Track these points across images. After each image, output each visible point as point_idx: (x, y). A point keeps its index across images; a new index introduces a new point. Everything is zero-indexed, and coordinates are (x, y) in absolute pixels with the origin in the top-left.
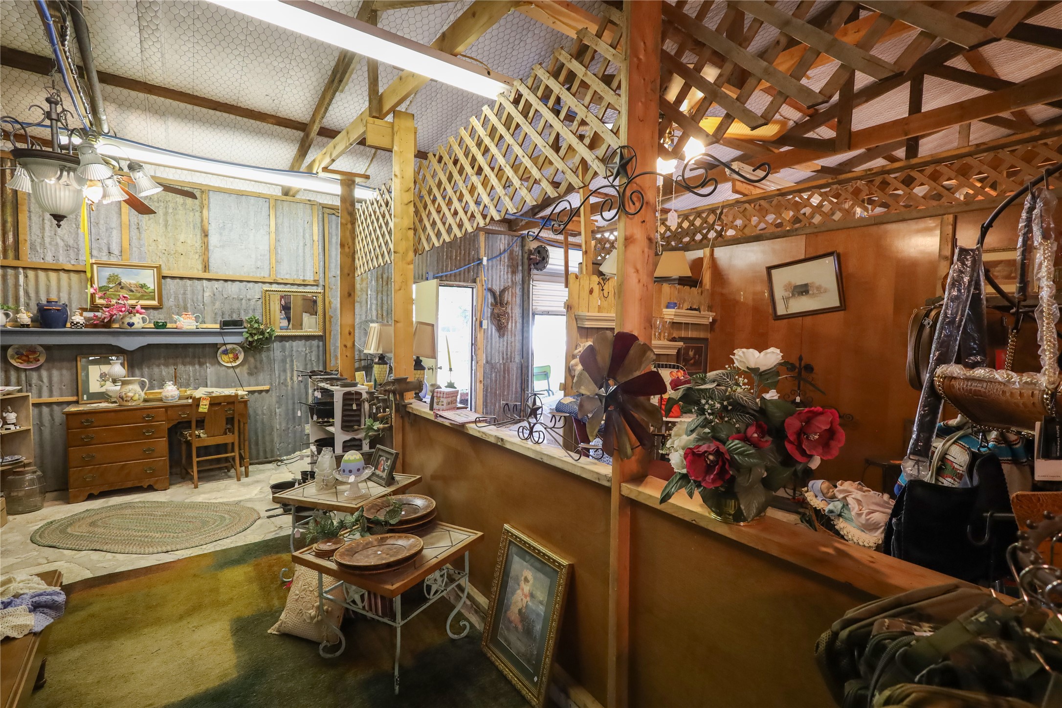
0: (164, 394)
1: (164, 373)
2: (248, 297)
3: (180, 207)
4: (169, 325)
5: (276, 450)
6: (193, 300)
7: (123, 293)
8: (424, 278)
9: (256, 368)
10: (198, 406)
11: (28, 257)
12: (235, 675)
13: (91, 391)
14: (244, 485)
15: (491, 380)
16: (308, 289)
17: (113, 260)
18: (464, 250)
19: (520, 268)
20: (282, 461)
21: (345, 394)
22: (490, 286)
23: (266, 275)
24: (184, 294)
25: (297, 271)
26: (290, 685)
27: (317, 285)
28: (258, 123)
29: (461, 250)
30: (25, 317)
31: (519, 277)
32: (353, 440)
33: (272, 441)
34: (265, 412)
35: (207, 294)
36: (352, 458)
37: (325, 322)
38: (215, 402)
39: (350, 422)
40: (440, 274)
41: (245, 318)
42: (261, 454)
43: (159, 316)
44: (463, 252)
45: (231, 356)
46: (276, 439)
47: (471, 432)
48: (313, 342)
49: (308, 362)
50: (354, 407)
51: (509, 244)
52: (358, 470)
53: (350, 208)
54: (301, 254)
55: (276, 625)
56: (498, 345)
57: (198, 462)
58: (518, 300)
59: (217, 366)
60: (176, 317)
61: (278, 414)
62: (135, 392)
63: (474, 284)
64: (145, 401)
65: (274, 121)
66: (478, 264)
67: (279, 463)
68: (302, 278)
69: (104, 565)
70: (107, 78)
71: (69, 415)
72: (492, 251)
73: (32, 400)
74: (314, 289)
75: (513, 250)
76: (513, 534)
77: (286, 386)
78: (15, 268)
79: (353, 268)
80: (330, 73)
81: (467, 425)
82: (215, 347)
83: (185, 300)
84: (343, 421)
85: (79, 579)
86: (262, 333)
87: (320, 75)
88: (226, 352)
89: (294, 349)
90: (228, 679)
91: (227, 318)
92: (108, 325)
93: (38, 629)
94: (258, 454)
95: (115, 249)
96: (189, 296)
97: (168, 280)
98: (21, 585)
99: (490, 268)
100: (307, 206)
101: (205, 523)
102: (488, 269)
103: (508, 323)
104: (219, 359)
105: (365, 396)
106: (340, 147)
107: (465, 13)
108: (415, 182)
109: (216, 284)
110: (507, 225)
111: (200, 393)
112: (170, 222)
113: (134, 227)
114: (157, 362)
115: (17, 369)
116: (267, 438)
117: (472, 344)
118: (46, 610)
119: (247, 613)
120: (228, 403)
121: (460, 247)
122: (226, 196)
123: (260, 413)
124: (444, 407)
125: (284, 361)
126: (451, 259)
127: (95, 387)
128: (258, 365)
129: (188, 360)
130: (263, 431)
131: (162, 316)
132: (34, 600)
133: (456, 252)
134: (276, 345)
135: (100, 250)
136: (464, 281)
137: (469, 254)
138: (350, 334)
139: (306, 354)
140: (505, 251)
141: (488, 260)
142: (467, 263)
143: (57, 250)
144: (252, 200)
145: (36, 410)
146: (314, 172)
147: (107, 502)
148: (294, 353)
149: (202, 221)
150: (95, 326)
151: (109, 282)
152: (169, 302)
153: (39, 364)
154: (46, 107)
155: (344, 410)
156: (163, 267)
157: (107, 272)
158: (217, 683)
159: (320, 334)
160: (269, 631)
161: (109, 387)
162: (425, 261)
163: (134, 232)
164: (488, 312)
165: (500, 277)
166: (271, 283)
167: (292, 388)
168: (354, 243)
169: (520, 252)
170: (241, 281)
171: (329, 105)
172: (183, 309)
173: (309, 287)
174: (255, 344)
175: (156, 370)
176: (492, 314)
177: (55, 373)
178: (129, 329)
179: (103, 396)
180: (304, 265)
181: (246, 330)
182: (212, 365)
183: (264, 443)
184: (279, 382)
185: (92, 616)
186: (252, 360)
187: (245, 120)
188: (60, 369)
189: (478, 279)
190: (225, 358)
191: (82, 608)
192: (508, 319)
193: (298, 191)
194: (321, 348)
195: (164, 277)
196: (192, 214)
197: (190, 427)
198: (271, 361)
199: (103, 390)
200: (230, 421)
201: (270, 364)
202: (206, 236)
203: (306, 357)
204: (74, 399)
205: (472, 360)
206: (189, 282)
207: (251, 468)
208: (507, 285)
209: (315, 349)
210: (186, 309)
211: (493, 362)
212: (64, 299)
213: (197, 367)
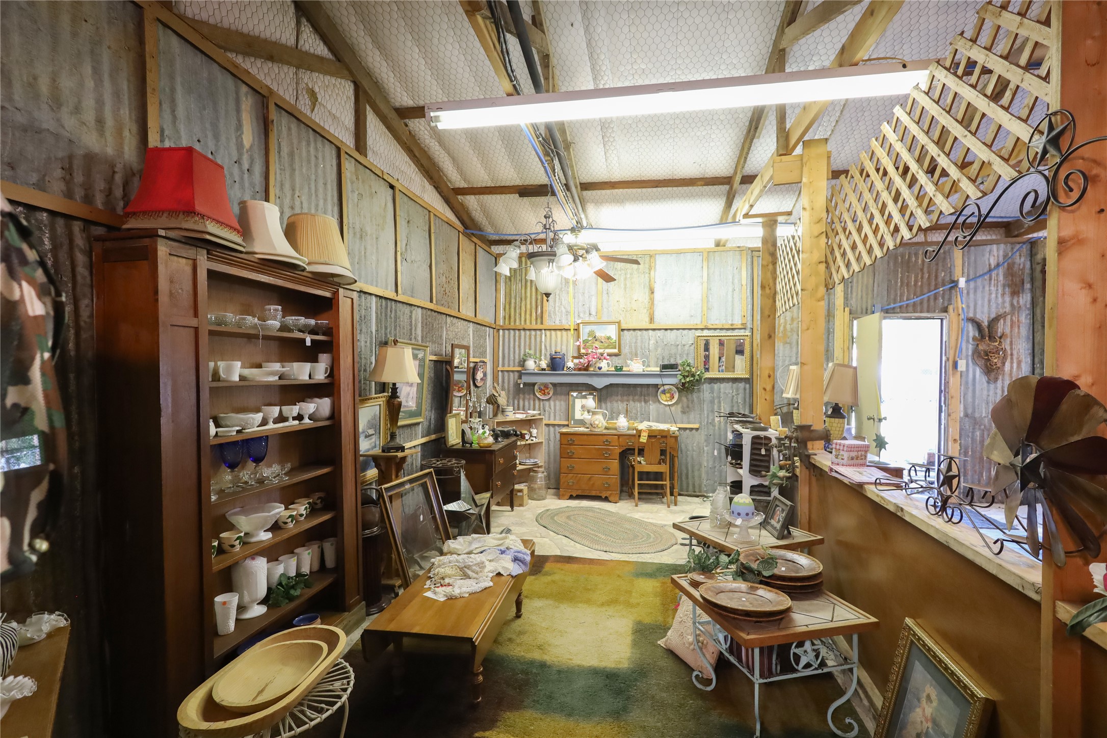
0: (618, 424)
1: (620, 408)
2: (683, 343)
3: (635, 272)
4: (624, 369)
5: (703, 486)
6: (642, 348)
7: (597, 344)
8: (869, 311)
9: (688, 407)
10: (640, 436)
11: (548, 323)
12: (626, 665)
13: (576, 418)
14: (671, 512)
15: (973, 440)
16: (736, 333)
17: (592, 319)
18: (929, 272)
19: (1028, 286)
20: (707, 497)
21: (754, 438)
22: (971, 315)
23: (699, 323)
24: (636, 343)
25: (726, 316)
26: (664, 695)
27: (745, 329)
28: (690, 188)
29: (923, 274)
30: (544, 364)
31: (1025, 299)
32: (761, 485)
33: (700, 477)
34: (695, 448)
35: (652, 342)
36: (741, 501)
37: (752, 365)
38: (652, 435)
39: (759, 465)
40: (892, 306)
41: (679, 362)
42: (691, 488)
43: (617, 361)
44: (926, 276)
45: (668, 395)
46: (704, 476)
47: (869, 495)
48: (740, 385)
49: (734, 403)
50: (763, 452)
51: (1005, 256)
52: (747, 514)
53: (772, 249)
54: (730, 299)
55: (664, 639)
56: (985, 393)
57: (639, 484)
58: (1024, 331)
59: (657, 403)
60: (629, 362)
61: (706, 452)
62: (600, 421)
63: (945, 314)
64: (606, 428)
65: (703, 183)
66: (952, 288)
67: (705, 499)
68: (730, 322)
69: (567, 548)
70: (586, 186)
71: (562, 434)
72: (976, 268)
73: (545, 422)
74: (742, 333)
75: (1014, 263)
76: (915, 634)
77: (714, 426)
78: (540, 330)
79: (774, 309)
80: (747, 124)
81: (866, 486)
82: (656, 386)
83: (636, 348)
84: (751, 465)
85: (553, 554)
86: (693, 376)
87: (738, 129)
88: (664, 392)
89: (722, 391)
90: (621, 666)
91: (666, 363)
92: (586, 369)
93: (514, 574)
94: (688, 486)
95: (593, 313)
96: (639, 344)
97: (625, 332)
98: (511, 542)
99: (972, 292)
100: (737, 252)
101: (636, 537)
102: (968, 293)
103: (1004, 364)
104: (659, 397)
105: (774, 441)
106: (756, 192)
107: (864, 14)
108: (828, 211)
109: (659, 333)
110: (1002, 231)
111: (643, 426)
112: (628, 285)
113: (605, 292)
114: (616, 398)
115: (539, 399)
116: (696, 473)
117: (941, 391)
118: (520, 563)
119: (647, 620)
120: (662, 437)
121: (922, 270)
122: (669, 256)
123: (691, 449)
124: (845, 462)
125: (712, 402)
126: (908, 285)
127: (578, 415)
128: (690, 405)
129: (637, 397)
130: (693, 466)
131: (620, 361)
132: (516, 554)
133: (916, 277)
134: (706, 387)
135: (585, 313)
136: (928, 312)
137: (936, 277)
138: (769, 376)
139: (733, 396)
140: (998, 265)
141: (967, 281)
142: (932, 288)
143: (562, 316)
144: (689, 256)
145: (547, 429)
146: (737, 220)
147: (580, 503)
148: (722, 395)
149: (650, 281)
150: (580, 369)
151: (589, 337)
152: (626, 350)
153: (550, 396)
154: (544, 221)
155: (752, 454)
156: (622, 321)
157: (588, 329)
158: (613, 666)
159: (747, 376)
160: (659, 642)
161: (587, 416)
162: (870, 292)
163: (605, 296)
164: (967, 349)
165: (989, 301)
166: (702, 329)
167: (719, 429)
168: (775, 284)
169: (1029, 263)
170: (678, 329)
171: (748, 153)
172: (634, 355)
173: (736, 331)
174: (687, 385)
175: (615, 404)
176: (976, 352)
177: (558, 403)
178: (600, 372)
179: (582, 422)
180: (732, 310)
181: (680, 373)
182: (654, 402)
183: (693, 477)
184: (707, 422)
185: (554, 582)
186: (684, 399)
187: (680, 188)
188: (560, 400)
189: (951, 308)
190: (663, 396)
191: (550, 574)
192: (1005, 358)
193: (727, 241)
194: (748, 391)
195: (623, 330)
196: (643, 276)
197: (633, 454)
198: (701, 402)
199: (582, 418)
200: (663, 452)
201: (700, 404)
202: (653, 293)
203: (732, 400)
204: (566, 423)
205: (940, 411)
206: (639, 333)
207: (679, 498)
208: (1001, 311)
209: (741, 391)
210: (636, 355)
211: (977, 415)
212: (564, 351)
213: (643, 403)
